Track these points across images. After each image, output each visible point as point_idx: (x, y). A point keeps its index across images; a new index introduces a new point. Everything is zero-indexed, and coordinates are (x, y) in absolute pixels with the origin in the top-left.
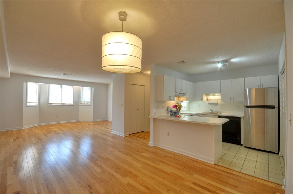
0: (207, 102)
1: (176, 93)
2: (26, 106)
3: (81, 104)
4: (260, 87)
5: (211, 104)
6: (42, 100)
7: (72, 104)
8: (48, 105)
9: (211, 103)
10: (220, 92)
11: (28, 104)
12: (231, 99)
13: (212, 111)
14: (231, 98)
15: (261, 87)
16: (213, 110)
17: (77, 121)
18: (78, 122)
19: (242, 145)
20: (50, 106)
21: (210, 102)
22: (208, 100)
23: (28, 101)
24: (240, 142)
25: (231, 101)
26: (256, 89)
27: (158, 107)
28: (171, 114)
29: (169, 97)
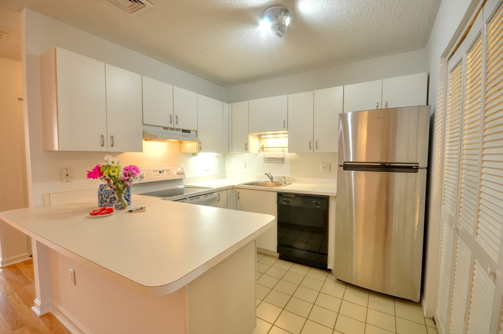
0: (262, 154)
1: (143, 124)
4: (380, 108)
5: (270, 160)
9: (270, 158)
10: (286, 128)
12: (312, 147)
13: (271, 178)
14: (312, 144)
15: (384, 107)
16: (273, 175)
19: (330, 270)
21: (268, 154)
22: (265, 149)
24: (327, 265)
25: (312, 150)
26: (371, 112)
27: (67, 175)
28: (100, 200)
29: (102, 136)
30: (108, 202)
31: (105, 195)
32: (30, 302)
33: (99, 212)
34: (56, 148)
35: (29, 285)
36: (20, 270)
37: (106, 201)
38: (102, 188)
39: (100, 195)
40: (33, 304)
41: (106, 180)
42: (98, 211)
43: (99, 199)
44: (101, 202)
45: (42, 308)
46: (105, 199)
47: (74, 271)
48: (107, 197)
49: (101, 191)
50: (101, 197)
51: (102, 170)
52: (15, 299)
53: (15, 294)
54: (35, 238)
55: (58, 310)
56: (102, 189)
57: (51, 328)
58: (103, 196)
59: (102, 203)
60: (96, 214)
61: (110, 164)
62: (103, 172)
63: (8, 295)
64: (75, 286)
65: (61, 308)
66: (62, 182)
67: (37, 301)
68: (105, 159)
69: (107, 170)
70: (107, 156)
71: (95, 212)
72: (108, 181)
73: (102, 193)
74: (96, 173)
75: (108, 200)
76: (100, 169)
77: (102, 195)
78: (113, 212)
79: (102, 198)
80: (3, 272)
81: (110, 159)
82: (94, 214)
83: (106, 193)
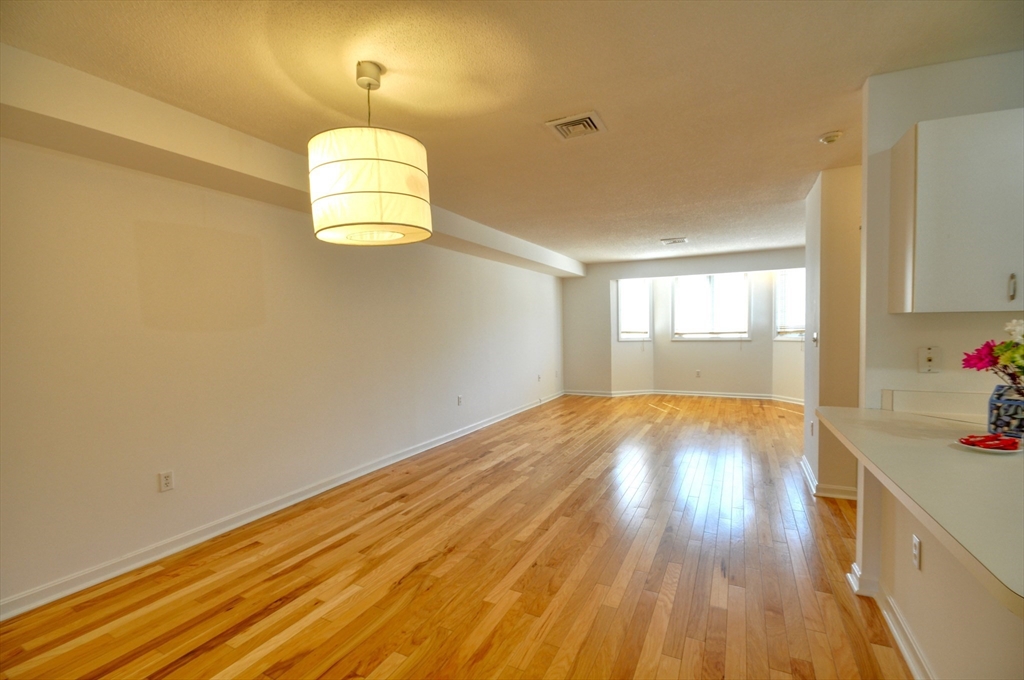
2: (618, 340)
3: (779, 338)
6: (660, 325)
7: (746, 336)
8: (673, 337)
11: (623, 337)
17: (764, 396)
18: (770, 402)
20: (678, 341)
23: (623, 328)
27: (930, 360)
28: (993, 419)
29: (1013, 277)
30: (1013, 427)
31: (1006, 410)
32: (846, 564)
33: (980, 441)
34: (908, 309)
35: (850, 540)
36: (840, 510)
37: (1008, 424)
38: (1000, 394)
39: (994, 407)
40: (850, 570)
41: (1009, 375)
42: (978, 439)
43: (991, 416)
44: (994, 423)
45: (861, 581)
46: (1007, 419)
47: (920, 543)
48: (1009, 416)
49: (998, 398)
50: (995, 412)
51: (997, 351)
52: (827, 549)
53: (828, 541)
54: (863, 462)
55: (887, 602)
56: (1000, 396)
57: (871, 624)
58: (1002, 412)
59: (997, 426)
60: (973, 444)
61: (1017, 340)
62: (997, 358)
63: (817, 538)
64: (918, 571)
65: (892, 601)
66: (919, 372)
67: (856, 567)
68: (1006, 329)
69: (1008, 354)
70: (1014, 321)
71: (972, 439)
72: (1013, 377)
73: (999, 404)
74: (984, 358)
75: (1015, 423)
76: (993, 350)
77: (998, 408)
78: (1016, 448)
79: (999, 415)
80: (818, 502)
81: (1018, 329)
82: (970, 442)
83: (1010, 406)
